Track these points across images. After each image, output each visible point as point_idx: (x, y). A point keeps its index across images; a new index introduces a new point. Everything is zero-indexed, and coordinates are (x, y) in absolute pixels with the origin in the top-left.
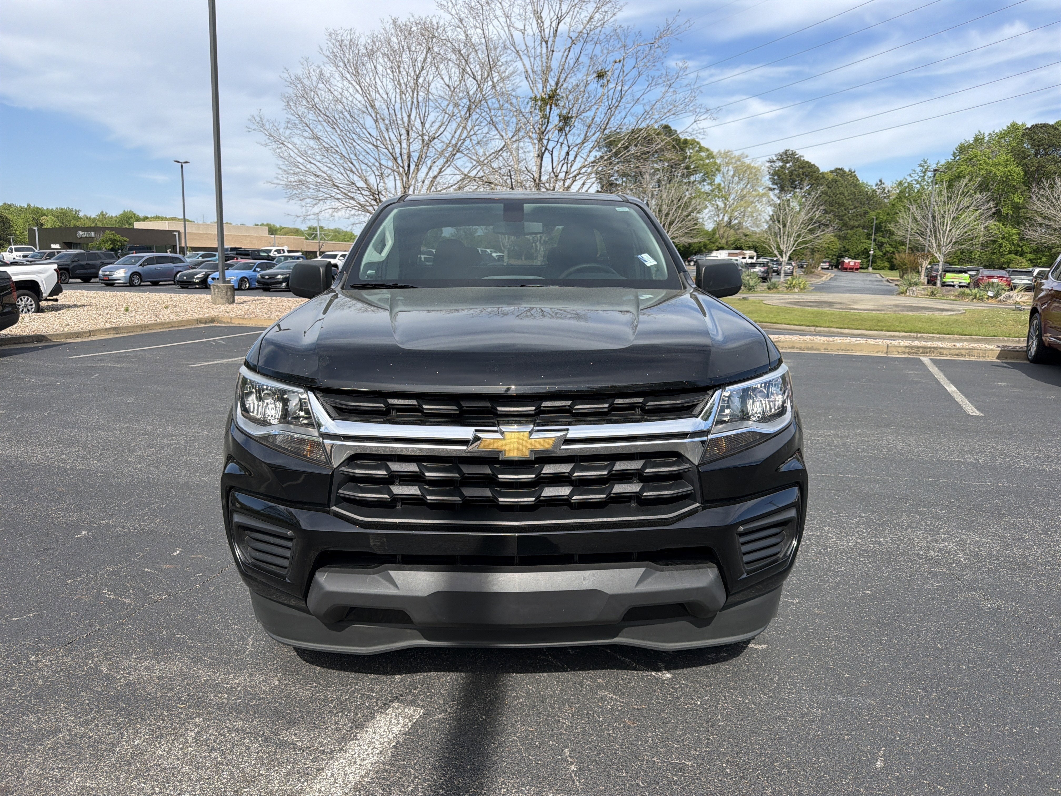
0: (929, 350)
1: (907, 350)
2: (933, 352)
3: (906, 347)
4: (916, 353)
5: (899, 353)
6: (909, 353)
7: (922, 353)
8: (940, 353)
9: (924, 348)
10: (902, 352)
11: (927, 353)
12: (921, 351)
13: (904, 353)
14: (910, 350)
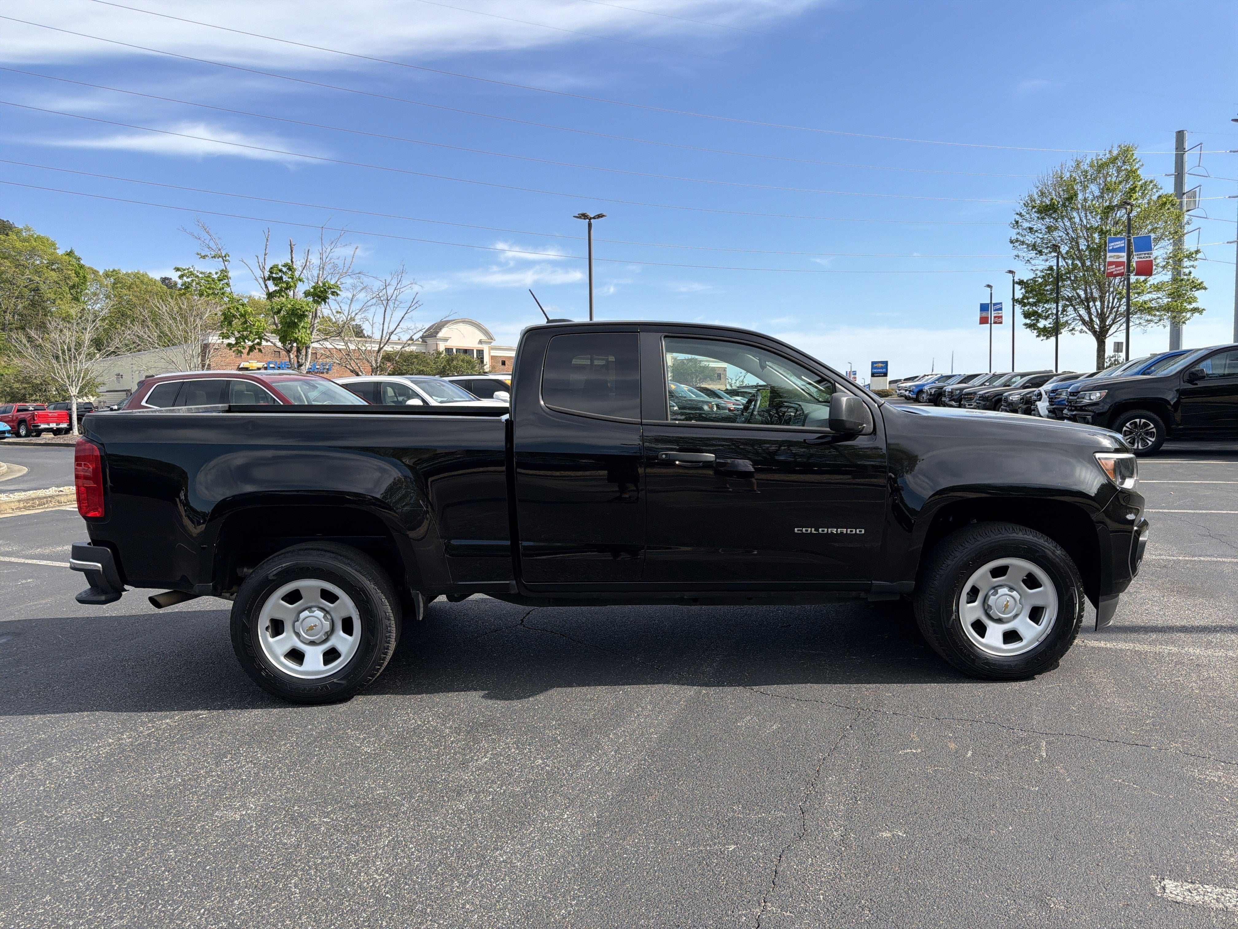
0: (45, 500)
1: (22, 505)
2: (51, 501)
3: (19, 501)
4: (33, 507)
5: (13, 509)
6: (25, 508)
7: (39, 505)
8: (58, 502)
9: (39, 498)
10: (16, 509)
11: (44, 504)
12: (37, 503)
13: (19, 509)
14: (25, 504)
